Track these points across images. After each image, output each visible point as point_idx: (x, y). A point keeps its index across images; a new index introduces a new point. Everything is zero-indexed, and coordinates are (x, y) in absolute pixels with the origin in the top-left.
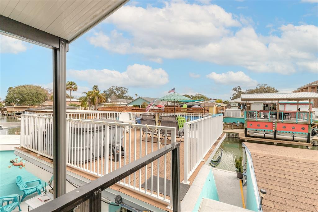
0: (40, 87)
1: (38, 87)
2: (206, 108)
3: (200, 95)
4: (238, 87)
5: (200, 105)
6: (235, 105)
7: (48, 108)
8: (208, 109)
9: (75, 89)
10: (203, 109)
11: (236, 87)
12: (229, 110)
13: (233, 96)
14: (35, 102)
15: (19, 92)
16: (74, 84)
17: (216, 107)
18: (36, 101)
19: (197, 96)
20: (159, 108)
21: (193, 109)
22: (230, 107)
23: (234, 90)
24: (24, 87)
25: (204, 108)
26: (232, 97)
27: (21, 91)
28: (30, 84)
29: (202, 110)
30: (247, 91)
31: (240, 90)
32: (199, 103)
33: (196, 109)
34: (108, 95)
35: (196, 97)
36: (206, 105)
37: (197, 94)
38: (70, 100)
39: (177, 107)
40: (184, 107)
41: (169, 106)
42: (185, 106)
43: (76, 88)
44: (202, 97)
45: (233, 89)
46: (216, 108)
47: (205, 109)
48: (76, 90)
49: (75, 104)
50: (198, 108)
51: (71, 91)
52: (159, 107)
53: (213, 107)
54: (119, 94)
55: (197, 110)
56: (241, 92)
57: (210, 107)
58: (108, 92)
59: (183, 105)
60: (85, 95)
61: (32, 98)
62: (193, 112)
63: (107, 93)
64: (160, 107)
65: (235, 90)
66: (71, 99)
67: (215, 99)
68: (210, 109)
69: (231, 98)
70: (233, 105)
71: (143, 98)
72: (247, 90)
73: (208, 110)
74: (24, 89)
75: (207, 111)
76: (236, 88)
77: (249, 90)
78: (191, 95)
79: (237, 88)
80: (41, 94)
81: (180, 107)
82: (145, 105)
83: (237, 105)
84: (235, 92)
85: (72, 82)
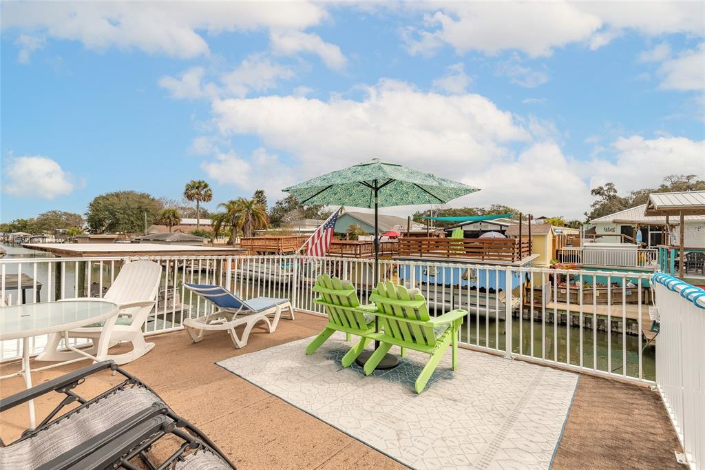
0: (148, 196)
1: (143, 196)
2: (525, 240)
3: (501, 209)
4: (607, 185)
5: (503, 232)
6: (613, 230)
7: (154, 240)
8: (530, 242)
9: (208, 197)
10: (514, 244)
11: (603, 185)
12: (593, 244)
13: (592, 210)
14: (135, 226)
15: (105, 207)
16: (206, 186)
17: (554, 237)
18: (138, 226)
19: (495, 210)
20: (390, 240)
21: (483, 242)
22: (597, 237)
23: (596, 194)
24: (117, 195)
25: (517, 240)
26: (590, 210)
27: (110, 205)
28: (127, 189)
29: (510, 244)
30: (634, 194)
31: (612, 193)
32: (501, 226)
33: (491, 241)
34: (286, 211)
35: (492, 212)
36: (525, 232)
37: (493, 206)
38: (196, 223)
39: (438, 236)
40: (456, 238)
41: (412, 235)
42: (458, 234)
43: (210, 196)
44: (507, 213)
45: (593, 191)
46: (554, 241)
47: (520, 243)
48: (210, 200)
49: (204, 231)
50: (499, 240)
51: (198, 202)
52: (391, 238)
53: (545, 236)
54: (309, 209)
55: (494, 245)
56: (614, 197)
57: (533, 236)
58: (285, 205)
59: (452, 231)
60: (224, 210)
61: (132, 218)
62: (480, 250)
63: (283, 206)
64: (394, 238)
65: (598, 192)
66: (198, 220)
67: (543, 218)
68: (536, 243)
69: (586, 214)
70: (606, 230)
71: (353, 215)
72: (635, 191)
73: (530, 246)
74: (116, 200)
75: (527, 249)
76: (601, 188)
77: (640, 192)
78: (480, 207)
79: (605, 188)
80: (147, 210)
81: (447, 235)
82: (356, 232)
83: (618, 231)
84: (599, 198)
85: (200, 183)
